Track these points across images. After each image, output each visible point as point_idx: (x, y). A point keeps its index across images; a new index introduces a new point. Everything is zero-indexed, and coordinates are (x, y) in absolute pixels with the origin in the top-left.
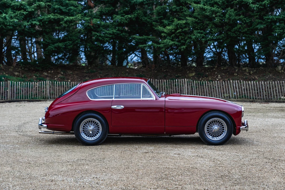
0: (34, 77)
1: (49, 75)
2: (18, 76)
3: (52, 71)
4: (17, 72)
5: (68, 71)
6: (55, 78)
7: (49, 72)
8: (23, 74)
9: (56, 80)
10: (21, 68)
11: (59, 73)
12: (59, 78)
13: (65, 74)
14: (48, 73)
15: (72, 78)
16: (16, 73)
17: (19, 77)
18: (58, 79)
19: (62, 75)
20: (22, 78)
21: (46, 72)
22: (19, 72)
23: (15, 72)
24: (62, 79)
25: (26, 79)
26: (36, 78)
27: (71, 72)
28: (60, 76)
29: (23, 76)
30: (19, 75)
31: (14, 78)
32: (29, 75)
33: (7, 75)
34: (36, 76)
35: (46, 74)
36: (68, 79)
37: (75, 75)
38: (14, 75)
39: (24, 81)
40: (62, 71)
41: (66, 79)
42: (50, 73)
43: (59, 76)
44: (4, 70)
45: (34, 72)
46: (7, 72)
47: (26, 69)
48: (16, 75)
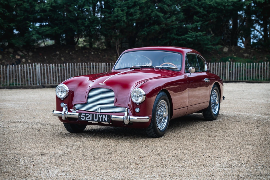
0: (266, 58)
2: (247, 57)
4: (248, 53)
8: (254, 55)
10: (255, 49)
17: (248, 58)
20: (251, 59)
22: (250, 54)
23: (245, 53)
25: (255, 60)
26: (268, 59)
29: (253, 57)
30: (249, 56)
31: (242, 59)
32: (260, 57)
33: (235, 57)
34: (267, 58)
38: (243, 57)
39: (250, 63)
44: (234, 51)
45: (268, 53)
46: (236, 54)
47: (259, 51)
48: (245, 56)
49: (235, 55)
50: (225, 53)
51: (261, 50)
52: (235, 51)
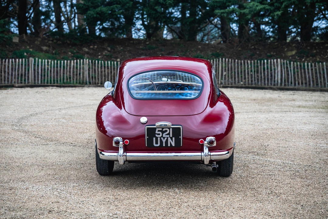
0: (70, 53)
1: (91, 51)
2: (46, 52)
3: (95, 46)
4: (46, 46)
5: (118, 46)
6: (99, 55)
7: (92, 47)
8: (54, 49)
9: (100, 58)
10: (52, 41)
11: (104, 49)
12: (104, 55)
13: (113, 50)
14: (89, 49)
15: (123, 57)
16: (45, 48)
17: (48, 53)
18: (103, 58)
19: (108, 51)
20: (53, 54)
21: (86, 48)
22: (49, 46)
23: (44, 46)
24: (108, 58)
25: (57, 56)
26: (72, 55)
27: (122, 48)
28: (106, 53)
29: (54, 52)
30: (49, 50)
31: (41, 54)
32: (63, 51)
33: (31, 50)
34: (72, 53)
35: (87, 50)
36: (117, 58)
37: (126, 53)
38: (42, 51)
39: (54, 59)
40: (109, 46)
41: (114, 58)
42: (93, 49)
43: (104, 53)
44: (27, 42)
45: (70, 46)
46: (32, 46)
47: (59, 42)
48: (44, 50)
49: (30, 48)
50: (16, 44)
51: (60, 43)
52: (29, 42)
